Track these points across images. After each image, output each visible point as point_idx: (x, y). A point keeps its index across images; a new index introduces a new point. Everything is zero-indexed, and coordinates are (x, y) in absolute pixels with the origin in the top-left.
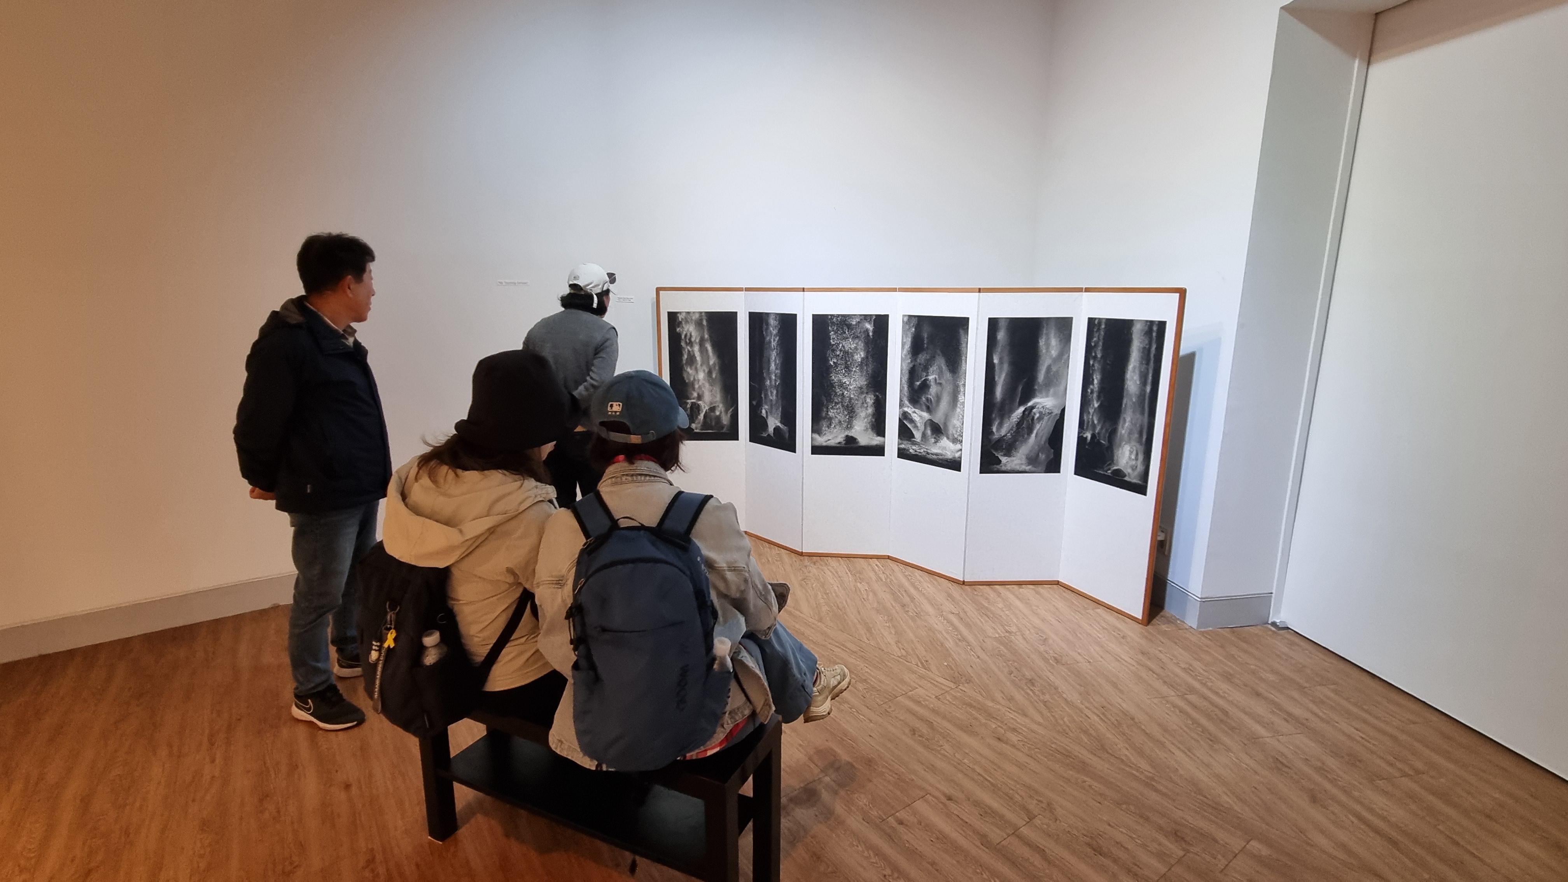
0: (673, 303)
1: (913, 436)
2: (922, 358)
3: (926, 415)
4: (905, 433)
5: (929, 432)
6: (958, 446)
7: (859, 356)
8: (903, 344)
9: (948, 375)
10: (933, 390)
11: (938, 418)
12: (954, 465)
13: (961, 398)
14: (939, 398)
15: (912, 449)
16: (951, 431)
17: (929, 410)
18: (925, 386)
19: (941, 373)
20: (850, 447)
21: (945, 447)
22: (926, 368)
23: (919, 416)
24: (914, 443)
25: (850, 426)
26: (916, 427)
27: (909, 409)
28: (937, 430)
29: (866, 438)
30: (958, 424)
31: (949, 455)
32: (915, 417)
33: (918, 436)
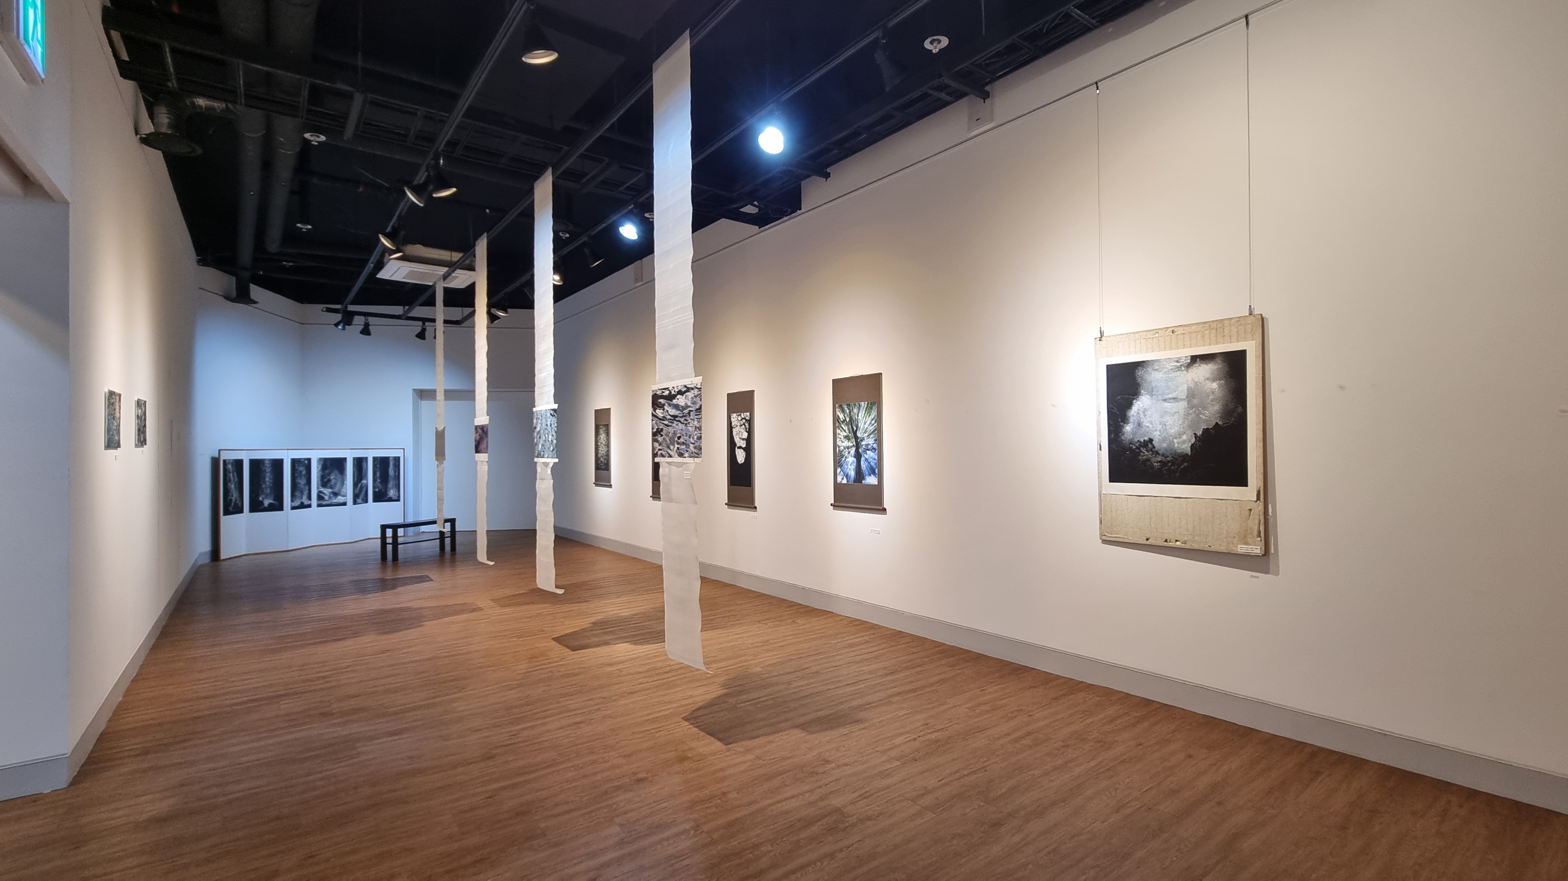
0: (225, 456)
1: (324, 498)
2: (327, 471)
3: (330, 490)
4: (320, 498)
5: (332, 495)
6: (345, 498)
7: (304, 472)
8: (318, 467)
9: (339, 476)
10: (333, 482)
11: (336, 490)
12: (344, 504)
13: (345, 482)
14: (336, 484)
15: (324, 503)
16: (342, 493)
17: (331, 488)
18: (329, 480)
19: (336, 475)
20: (302, 506)
21: (340, 499)
22: (329, 474)
23: (327, 491)
24: (325, 501)
25: (302, 498)
26: (326, 495)
27: (322, 489)
28: (336, 494)
29: (306, 502)
30: (344, 490)
31: (342, 501)
32: (325, 492)
33: (326, 498)
